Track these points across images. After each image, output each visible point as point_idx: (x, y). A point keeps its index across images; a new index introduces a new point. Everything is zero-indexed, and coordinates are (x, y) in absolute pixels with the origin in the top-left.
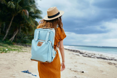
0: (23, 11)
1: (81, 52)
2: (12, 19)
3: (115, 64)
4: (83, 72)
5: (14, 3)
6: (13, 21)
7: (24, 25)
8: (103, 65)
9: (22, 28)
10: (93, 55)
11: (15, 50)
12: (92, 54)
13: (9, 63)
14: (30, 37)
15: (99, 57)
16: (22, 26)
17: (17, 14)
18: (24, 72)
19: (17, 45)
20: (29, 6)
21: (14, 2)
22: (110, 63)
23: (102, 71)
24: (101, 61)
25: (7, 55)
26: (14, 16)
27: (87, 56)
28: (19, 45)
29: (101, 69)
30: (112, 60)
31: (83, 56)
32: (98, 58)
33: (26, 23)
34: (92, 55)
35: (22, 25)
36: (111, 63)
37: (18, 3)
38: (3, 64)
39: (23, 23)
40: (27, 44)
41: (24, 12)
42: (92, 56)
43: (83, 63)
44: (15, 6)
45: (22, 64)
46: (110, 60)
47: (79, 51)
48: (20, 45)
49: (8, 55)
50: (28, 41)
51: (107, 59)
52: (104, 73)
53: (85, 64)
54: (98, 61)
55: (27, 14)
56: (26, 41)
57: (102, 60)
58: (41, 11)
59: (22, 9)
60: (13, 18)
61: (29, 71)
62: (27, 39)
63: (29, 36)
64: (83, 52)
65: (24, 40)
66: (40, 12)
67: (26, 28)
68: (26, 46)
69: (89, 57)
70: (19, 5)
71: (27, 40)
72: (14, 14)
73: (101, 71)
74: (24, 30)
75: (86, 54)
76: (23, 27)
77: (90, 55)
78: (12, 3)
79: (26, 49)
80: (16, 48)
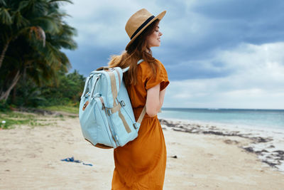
0: (31, 31)
1: (170, 123)
2: (5, 49)
3: (237, 142)
4: (175, 157)
5: (9, 12)
6: (7, 54)
7: (33, 63)
8: (213, 144)
9: (28, 71)
10: (195, 127)
11: (22, 122)
12: (194, 125)
13: (28, 147)
14: (44, 91)
15: (208, 131)
16: (28, 65)
17: (16, 37)
18: (66, 160)
19: (20, 111)
20: (46, 17)
21: (9, 9)
22: (228, 142)
23: (211, 155)
24: (210, 139)
25: (11, 133)
26: (8, 42)
27: (183, 130)
28: (23, 111)
29: (210, 152)
30: (233, 135)
31: (175, 130)
32: (205, 133)
33: (40, 59)
34: (193, 128)
35: (29, 62)
36: (229, 140)
37: (19, 10)
38: (17, 149)
39: (31, 58)
40: (40, 108)
41: (34, 32)
42: (194, 131)
43: (174, 143)
44: (12, 19)
45: (53, 148)
46: (229, 135)
47: (165, 121)
48: (27, 111)
49: (15, 133)
50: (41, 100)
51: (224, 135)
52: (215, 157)
53: (179, 144)
54: (204, 138)
55: (42, 36)
56: (38, 100)
57: (213, 136)
58: (73, 29)
59: (31, 26)
60: (7, 46)
61: (75, 159)
62: (39, 96)
63: (43, 88)
64: (174, 123)
65: (33, 98)
66: (72, 31)
67: (38, 69)
68: (41, 113)
69: (187, 131)
70: (21, 16)
71: (40, 98)
72: (9, 37)
73: (209, 154)
74: (33, 74)
75: (181, 127)
76: (30, 67)
77: (189, 128)
78: (6, 11)
79: (45, 120)
80: (21, 117)
